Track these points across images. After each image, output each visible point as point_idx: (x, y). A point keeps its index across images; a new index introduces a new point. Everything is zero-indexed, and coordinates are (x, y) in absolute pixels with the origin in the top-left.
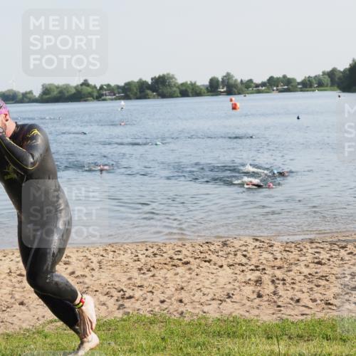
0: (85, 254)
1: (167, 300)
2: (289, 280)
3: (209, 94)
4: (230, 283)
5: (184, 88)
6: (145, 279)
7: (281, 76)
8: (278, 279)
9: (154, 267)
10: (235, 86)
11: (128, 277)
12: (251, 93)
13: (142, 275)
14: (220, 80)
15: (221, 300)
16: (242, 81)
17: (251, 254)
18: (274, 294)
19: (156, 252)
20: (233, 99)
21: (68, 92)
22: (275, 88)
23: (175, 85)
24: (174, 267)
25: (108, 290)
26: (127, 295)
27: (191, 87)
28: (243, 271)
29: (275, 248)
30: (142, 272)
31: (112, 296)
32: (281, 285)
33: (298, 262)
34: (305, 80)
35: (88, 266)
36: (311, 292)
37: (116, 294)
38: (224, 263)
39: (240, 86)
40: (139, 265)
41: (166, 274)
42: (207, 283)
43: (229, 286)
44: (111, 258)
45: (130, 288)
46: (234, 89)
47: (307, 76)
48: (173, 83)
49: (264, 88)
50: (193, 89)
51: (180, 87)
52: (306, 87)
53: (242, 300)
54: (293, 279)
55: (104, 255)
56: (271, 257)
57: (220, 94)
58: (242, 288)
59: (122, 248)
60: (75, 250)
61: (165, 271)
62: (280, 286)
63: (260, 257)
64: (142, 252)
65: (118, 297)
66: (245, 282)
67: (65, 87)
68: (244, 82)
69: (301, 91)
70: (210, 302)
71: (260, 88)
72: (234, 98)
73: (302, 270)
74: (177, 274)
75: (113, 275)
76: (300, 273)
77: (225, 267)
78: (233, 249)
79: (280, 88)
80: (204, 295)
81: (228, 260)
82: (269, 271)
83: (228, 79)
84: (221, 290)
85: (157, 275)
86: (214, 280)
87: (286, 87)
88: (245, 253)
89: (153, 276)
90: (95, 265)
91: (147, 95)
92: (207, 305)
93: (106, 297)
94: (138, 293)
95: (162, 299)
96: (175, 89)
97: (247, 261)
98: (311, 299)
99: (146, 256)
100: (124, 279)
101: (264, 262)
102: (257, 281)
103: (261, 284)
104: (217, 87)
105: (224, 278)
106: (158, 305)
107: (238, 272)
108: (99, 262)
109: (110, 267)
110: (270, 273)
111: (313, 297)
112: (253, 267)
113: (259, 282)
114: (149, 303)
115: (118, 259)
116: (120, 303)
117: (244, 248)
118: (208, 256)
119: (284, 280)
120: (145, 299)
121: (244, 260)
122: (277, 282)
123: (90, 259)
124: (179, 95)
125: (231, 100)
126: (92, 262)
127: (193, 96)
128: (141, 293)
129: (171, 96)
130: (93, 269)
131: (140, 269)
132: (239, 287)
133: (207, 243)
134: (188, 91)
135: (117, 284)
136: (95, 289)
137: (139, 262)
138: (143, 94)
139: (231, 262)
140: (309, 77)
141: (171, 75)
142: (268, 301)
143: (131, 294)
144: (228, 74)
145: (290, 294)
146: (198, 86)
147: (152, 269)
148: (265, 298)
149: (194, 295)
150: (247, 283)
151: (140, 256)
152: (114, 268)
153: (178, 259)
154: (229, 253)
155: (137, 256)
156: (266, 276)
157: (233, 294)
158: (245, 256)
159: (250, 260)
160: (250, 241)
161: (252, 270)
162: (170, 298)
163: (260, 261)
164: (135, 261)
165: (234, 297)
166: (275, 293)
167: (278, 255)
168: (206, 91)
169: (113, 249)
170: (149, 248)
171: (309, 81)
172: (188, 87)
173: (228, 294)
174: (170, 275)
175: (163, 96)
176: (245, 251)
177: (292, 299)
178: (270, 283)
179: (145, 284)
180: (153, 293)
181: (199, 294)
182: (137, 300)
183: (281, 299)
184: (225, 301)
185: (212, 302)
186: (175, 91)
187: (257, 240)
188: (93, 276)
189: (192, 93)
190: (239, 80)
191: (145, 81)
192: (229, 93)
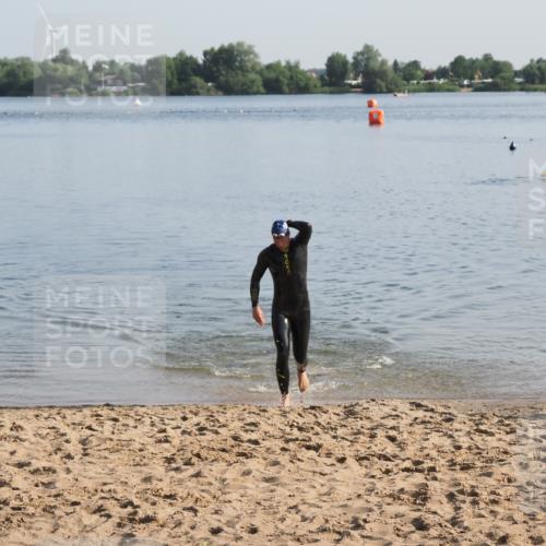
0: (52, 423)
1: (225, 528)
2: (485, 495)
3: (326, 88)
4: (359, 496)
5: (272, 75)
6: (180, 482)
7: (480, 57)
8: (462, 492)
9: (198, 456)
10: (381, 74)
11: (144, 476)
12: (415, 91)
13: (173, 473)
14: (350, 59)
15: (339, 533)
16: (396, 63)
17: (405, 435)
18: (453, 525)
19: (204, 423)
20: (375, 102)
21: (25, 73)
22: (466, 82)
23: (253, 68)
24: (241, 458)
25: (101, 502)
26: (141, 514)
27: (288, 73)
28: (387, 472)
29: (456, 425)
30: (174, 465)
31: (109, 516)
32: (468, 504)
33: (505, 457)
34: (530, 66)
35: (59, 449)
36: (531, 523)
37: (117, 512)
38: (349, 453)
39: (391, 74)
40: (168, 450)
41: (224, 471)
42: (311, 496)
43: (359, 503)
44: (107, 434)
45: (146, 500)
46: (379, 81)
47: (536, 59)
48: (249, 65)
49: (442, 81)
50: (291, 78)
51: (266, 73)
52: (533, 83)
53: (384, 533)
54: (493, 493)
55: (94, 427)
56: (447, 443)
57: (347, 90)
58: (385, 507)
59: (132, 414)
60: (31, 414)
61: (222, 465)
62: (466, 507)
63: (425, 444)
64: (174, 423)
65: (121, 518)
66: (390, 496)
67: (20, 63)
68: (401, 66)
69: (522, 90)
70: (315, 537)
71: (435, 80)
72: (377, 100)
73: (513, 475)
74: (247, 473)
75: (112, 470)
76: (509, 480)
77: (350, 461)
78: (368, 424)
79: (477, 81)
80: (304, 519)
81: (358, 446)
82: (444, 474)
83: (368, 59)
84: (340, 511)
85: (205, 473)
86: (325, 490)
87: (490, 80)
88: (392, 433)
89: (198, 475)
90: (74, 448)
91: (195, 86)
92: (309, 542)
93: (96, 517)
94: (164, 511)
95: (215, 525)
96: (252, 76)
97: (397, 451)
98: (531, 538)
99: (184, 432)
100: (135, 480)
101: (434, 453)
102: (416, 495)
103: (425, 499)
104: (344, 75)
105: (348, 485)
106: (206, 539)
107: (378, 474)
108: (83, 442)
109: (106, 453)
110: (447, 478)
111: (534, 533)
112: (408, 464)
113: (421, 496)
114: (187, 533)
115: (124, 437)
116: (126, 530)
117: (391, 423)
118: (313, 437)
119: (474, 494)
120: (179, 524)
121: (391, 449)
122: (461, 497)
123: (63, 435)
124: (262, 89)
125: (370, 104)
126: (67, 441)
127: (291, 92)
128: (171, 510)
129: (245, 90)
130: (69, 457)
131: (169, 460)
132: (380, 506)
133: (313, 408)
134: (282, 81)
135: (119, 489)
136: (74, 500)
137: (166, 445)
138: (184, 85)
139: (363, 452)
140: (540, 61)
141: (246, 47)
142: (440, 537)
143: (150, 513)
144: (368, 49)
145: (487, 524)
146: (303, 73)
147: (195, 460)
148: (433, 532)
149: (283, 520)
150: (395, 497)
151: (170, 432)
152: (112, 456)
153: (250, 441)
154: (359, 433)
155: (164, 431)
156: (436, 484)
157: (365, 521)
158: (392, 439)
159: (402, 449)
160: (404, 407)
161: (407, 470)
162: (230, 524)
163: (426, 452)
164: (160, 441)
165: (367, 526)
166: (454, 522)
167: (464, 441)
168: (319, 84)
169: (113, 415)
170: (189, 416)
171: (539, 68)
172: (282, 73)
173: (355, 520)
174: (232, 474)
175: (228, 90)
176: (393, 428)
177: (490, 535)
178: (445, 500)
179: (181, 492)
180: (195, 511)
181: (293, 518)
182: (162, 526)
183: (468, 535)
184: (349, 534)
185: (321, 536)
186: (253, 82)
187: (419, 406)
188: (68, 471)
189: (288, 85)
190: (391, 63)
191: (191, 58)
192: (369, 88)
